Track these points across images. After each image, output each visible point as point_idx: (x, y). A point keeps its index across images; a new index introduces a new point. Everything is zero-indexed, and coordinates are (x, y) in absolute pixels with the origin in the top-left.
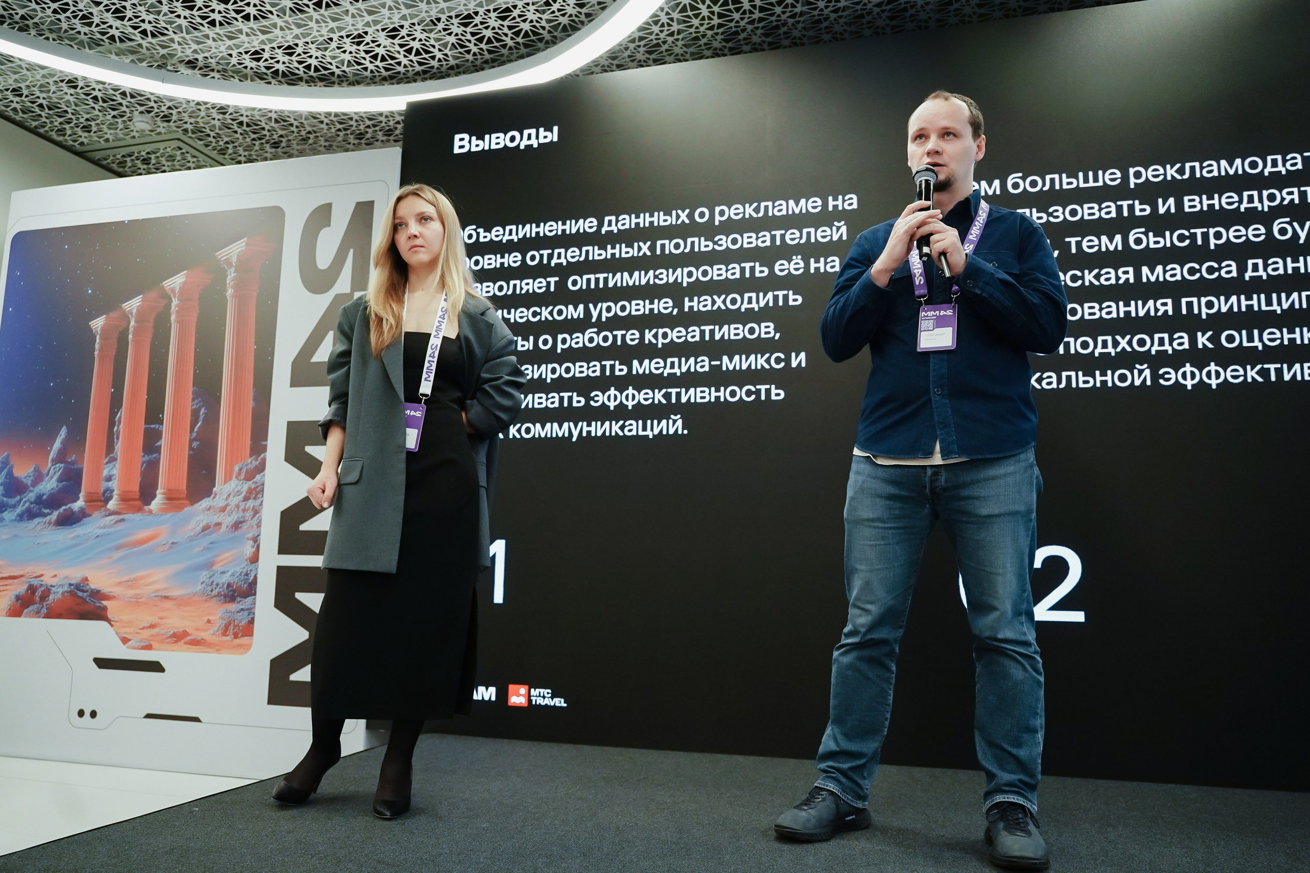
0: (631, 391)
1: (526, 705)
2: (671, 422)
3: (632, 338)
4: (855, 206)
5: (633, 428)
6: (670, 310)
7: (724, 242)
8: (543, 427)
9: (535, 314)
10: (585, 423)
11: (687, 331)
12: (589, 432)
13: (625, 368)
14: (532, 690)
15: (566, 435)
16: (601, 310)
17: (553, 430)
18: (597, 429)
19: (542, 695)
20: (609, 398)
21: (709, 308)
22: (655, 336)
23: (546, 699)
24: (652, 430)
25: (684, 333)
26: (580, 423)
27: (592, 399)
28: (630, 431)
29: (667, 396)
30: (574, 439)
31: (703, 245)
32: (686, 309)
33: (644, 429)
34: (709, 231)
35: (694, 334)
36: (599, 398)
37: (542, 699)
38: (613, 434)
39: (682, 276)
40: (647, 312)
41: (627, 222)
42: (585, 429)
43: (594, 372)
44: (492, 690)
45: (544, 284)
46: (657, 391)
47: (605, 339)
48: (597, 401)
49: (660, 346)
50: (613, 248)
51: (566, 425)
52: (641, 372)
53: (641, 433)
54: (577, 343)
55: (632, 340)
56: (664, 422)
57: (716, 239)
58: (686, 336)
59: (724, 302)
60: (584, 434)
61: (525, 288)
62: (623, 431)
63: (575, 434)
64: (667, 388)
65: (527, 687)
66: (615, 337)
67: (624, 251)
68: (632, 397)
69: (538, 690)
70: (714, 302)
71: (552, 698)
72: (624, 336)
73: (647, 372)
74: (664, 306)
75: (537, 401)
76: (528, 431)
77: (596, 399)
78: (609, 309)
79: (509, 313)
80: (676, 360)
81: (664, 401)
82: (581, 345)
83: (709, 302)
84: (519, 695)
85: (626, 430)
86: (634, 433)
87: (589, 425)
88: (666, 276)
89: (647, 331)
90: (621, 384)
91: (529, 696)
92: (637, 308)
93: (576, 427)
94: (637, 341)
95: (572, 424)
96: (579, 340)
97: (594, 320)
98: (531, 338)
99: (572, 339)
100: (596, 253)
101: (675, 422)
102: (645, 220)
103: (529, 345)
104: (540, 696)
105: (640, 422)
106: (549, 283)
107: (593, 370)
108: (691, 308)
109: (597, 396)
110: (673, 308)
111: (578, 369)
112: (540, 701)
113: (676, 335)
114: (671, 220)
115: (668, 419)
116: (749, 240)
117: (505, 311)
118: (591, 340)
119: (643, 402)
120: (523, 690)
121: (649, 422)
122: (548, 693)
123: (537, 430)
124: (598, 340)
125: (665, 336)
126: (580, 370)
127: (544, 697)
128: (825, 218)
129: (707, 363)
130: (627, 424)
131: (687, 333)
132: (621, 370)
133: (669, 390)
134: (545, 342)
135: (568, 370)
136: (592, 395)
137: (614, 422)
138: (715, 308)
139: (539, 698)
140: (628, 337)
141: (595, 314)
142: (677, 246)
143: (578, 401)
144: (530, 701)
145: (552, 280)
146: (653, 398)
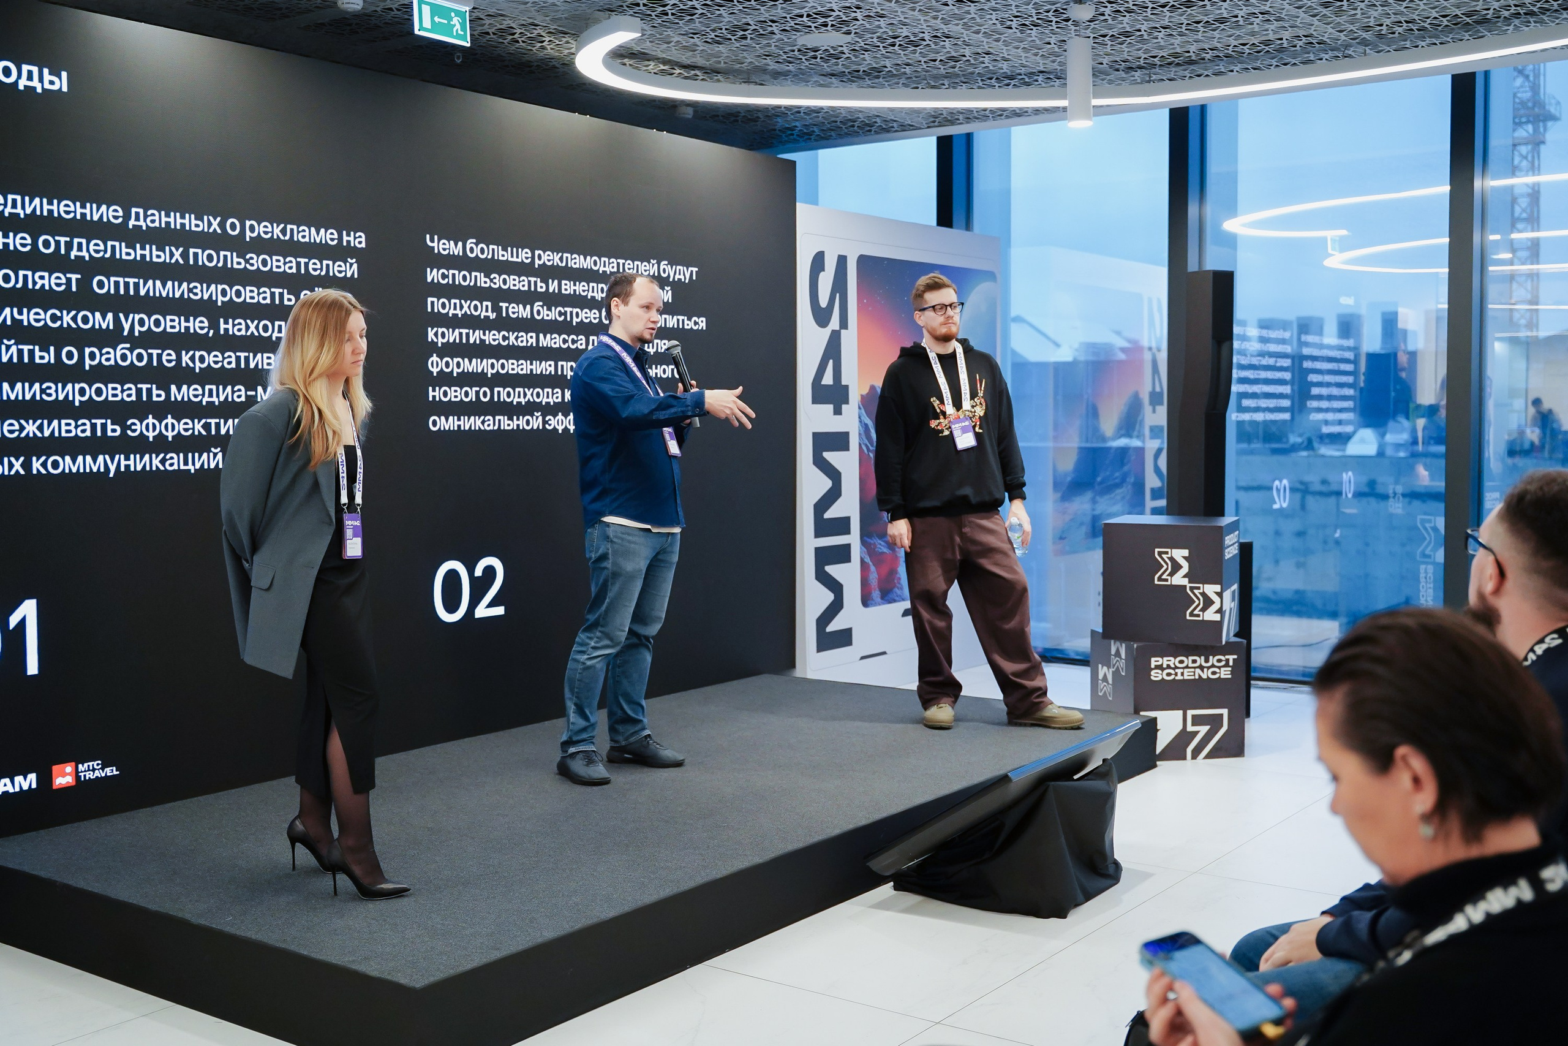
0: (170, 420)
1: (74, 784)
2: (211, 455)
3: (168, 357)
4: (363, 245)
5: (175, 462)
6: (206, 330)
7: (256, 262)
8: (74, 461)
9: (54, 318)
10: (122, 456)
11: (223, 355)
12: (127, 467)
13: (163, 393)
14: (80, 766)
15: (102, 470)
16: (134, 323)
17: (85, 464)
18: (137, 463)
19: (91, 768)
20: (146, 427)
21: (243, 333)
22: (192, 358)
23: (97, 771)
24: (194, 464)
25: (220, 359)
26: (117, 457)
27: (129, 427)
28: (172, 465)
29: (207, 427)
30: (111, 475)
31: (236, 262)
32: (222, 332)
33: (186, 463)
34: (240, 246)
35: (230, 360)
36: (138, 427)
37: (92, 773)
38: (154, 468)
39: (216, 292)
40: (183, 330)
41: (157, 219)
42: (123, 463)
43: (129, 396)
44: (32, 777)
45: (64, 281)
46: (196, 421)
47: (140, 357)
48: (134, 431)
49: (197, 370)
50: (143, 248)
51: (101, 458)
52: (179, 398)
53: (182, 467)
54: (108, 360)
55: (169, 361)
56: (205, 455)
57: (248, 257)
58: (222, 362)
59: (257, 328)
60: (123, 469)
61: (40, 282)
62: (164, 465)
63: (113, 468)
64: (206, 418)
65: (73, 764)
66: (150, 356)
67: (155, 255)
68: (173, 427)
69: (86, 765)
70: (247, 327)
71: (103, 769)
72: (159, 356)
73: (186, 399)
74: (199, 325)
75: (64, 428)
76: (55, 465)
77: (133, 427)
78: (142, 323)
79: (20, 313)
80: (214, 387)
81: (204, 433)
82: (112, 362)
83: (243, 327)
84: (64, 775)
85: (167, 463)
86: (175, 467)
87: (127, 459)
88: (202, 292)
89: (184, 353)
90: (159, 411)
91: (77, 771)
92: (172, 324)
93: (112, 461)
94: (174, 363)
95: (107, 457)
96: (111, 356)
97: (126, 333)
98: (52, 349)
99: (101, 355)
100: (124, 252)
101: (215, 455)
102: (176, 220)
103: (50, 357)
104: (89, 770)
105: (181, 455)
106: (69, 280)
107: (126, 393)
108: (226, 330)
109: (134, 424)
110: (209, 328)
111: (111, 392)
112: (90, 775)
113: (213, 359)
114: (203, 227)
115: (209, 452)
116: (278, 264)
117: (15, 310)
118: (124, 357)
119: (183, 433)
120: (69, 769)
121: (190, 455)
122: (98, 765)
123: (67, 464)
124: (132, 358)
125: (202, 359)
126: (113, 392)
127: (94, 770)
128: (340, 253)
129: (243, 393)
130: (168, 457)
131: (224, 358)
132: (158, 395)
133: (209, 421)
134: (70, 355)
135: (99, 392)
136: (129, 423)
137: (154, 456)
138: (249, 333)
139: (87, 773)
140: (164, 358)
141: (127, 327)
142: (210, 258)
143: (113, 430)
144: (78, 777)
145: (74, 277)
146: (193, 429)
